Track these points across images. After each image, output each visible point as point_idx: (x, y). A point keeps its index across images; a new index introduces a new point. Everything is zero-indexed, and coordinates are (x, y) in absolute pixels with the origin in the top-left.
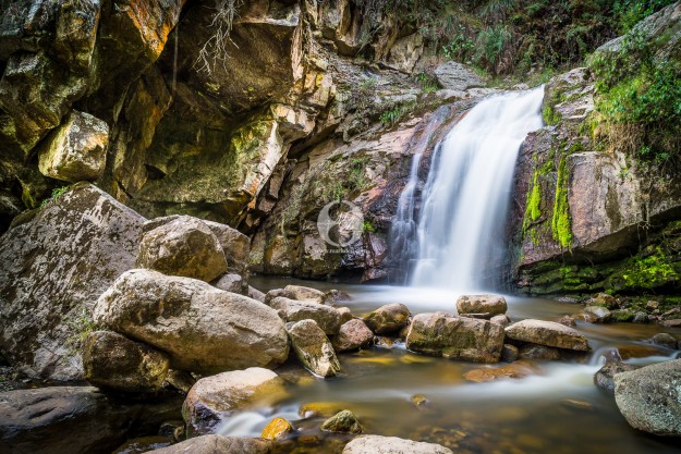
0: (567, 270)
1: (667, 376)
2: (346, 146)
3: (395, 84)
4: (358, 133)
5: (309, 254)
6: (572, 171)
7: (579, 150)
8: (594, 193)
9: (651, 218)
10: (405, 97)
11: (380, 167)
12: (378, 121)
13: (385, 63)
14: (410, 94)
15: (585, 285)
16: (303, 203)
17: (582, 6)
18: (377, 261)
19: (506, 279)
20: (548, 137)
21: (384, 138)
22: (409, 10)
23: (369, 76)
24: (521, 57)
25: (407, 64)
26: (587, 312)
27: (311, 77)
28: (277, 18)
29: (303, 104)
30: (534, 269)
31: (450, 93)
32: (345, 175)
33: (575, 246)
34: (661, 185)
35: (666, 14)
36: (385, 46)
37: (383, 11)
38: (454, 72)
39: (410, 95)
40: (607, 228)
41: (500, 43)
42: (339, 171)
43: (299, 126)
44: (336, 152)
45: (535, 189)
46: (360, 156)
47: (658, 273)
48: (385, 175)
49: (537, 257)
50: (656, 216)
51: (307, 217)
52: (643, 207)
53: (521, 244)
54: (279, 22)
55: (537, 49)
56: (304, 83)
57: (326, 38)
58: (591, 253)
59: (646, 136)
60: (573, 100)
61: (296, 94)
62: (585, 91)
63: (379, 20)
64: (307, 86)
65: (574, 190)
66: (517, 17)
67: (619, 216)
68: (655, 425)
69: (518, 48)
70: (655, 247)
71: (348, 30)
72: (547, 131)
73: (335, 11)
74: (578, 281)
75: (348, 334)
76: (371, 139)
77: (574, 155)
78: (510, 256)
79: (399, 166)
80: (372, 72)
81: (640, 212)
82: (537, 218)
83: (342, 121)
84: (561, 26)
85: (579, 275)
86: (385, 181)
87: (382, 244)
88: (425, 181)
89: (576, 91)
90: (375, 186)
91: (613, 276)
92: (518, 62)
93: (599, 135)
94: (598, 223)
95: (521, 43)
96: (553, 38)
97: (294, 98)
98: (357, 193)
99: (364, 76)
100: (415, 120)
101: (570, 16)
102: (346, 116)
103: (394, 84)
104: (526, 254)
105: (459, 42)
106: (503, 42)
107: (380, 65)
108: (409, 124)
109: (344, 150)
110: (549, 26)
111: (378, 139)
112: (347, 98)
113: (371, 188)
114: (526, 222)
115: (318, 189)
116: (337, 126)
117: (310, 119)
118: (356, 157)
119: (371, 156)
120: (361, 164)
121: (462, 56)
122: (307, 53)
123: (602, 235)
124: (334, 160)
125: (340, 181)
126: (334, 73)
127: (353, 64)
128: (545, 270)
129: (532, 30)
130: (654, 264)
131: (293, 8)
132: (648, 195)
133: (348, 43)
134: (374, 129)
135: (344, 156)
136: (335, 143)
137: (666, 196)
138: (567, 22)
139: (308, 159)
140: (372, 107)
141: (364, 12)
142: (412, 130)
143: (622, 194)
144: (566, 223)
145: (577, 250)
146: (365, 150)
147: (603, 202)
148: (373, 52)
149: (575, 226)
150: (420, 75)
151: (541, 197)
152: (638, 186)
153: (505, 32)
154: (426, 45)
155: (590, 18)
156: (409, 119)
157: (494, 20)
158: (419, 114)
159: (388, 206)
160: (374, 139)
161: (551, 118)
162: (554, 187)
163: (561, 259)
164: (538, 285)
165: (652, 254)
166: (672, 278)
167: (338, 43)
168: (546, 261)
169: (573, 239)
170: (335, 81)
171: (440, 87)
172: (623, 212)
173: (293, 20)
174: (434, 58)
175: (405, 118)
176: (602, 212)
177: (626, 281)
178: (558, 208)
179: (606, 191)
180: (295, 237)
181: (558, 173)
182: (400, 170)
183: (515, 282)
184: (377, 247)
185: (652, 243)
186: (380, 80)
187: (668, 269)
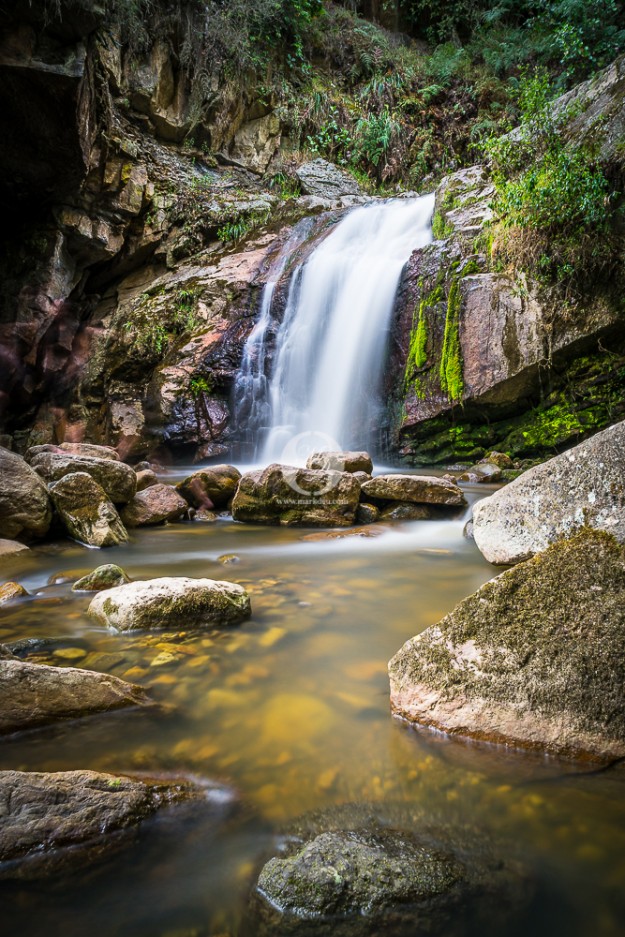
0: (459, 431)
1: (525, 489)
2: (171, 273)
3: (243, 186)
4: (187, 255)
5: (118, 428)
6: (465, 299)
7: (473, 271)
8: (490, 325)
9: (554, 354)
10: (255, 205)
11: (219, 302)
12: (216, 239)
13: (226, 155)
14: (262, 200)
15: (479, 449)
16: (108, 355)
17: (491, 93)
18: (216, 432)
19: (384, 447)
20: (437, 255)
21: (225, 262)
22: (260, 78)
23: (203, 173)
24: (413, 160)
25: (258, 160)
26: (474, 471)
27: (114, 166)
28: (49, 62)
29: (102, 207)
30: (419, 433)
31: (316, 200)
32: (168, 314)
33: (466, 397)
34: (565, 312)
35: (579, 93)
36: (225, 131)
37: (220, 75)
38: (323, 174)
39: (261, 202)
40: (503, 373)
41: (385, 138)
42: (160, 308)
43: (100, 241)
44: (156, 282)
45: (420, 325)
46: (190, 288)
47: (562, 426)
48: (225, 314)
49: (422, 414)
50: (559, 353)
51: (114, 376)
52: (545, 340)
53: (402, 399)
54: (53, 68)
55: (433, 149)
56: (102, 176)
57: (135, 111)
58: (487, 406)
59: (549, 246)
60: (468, 205)
61: (91, 193)
62: (482, 194)
63: (215, 88)
64: (108, 181)
65: (467, 324)
66: (408, 102)
67: (518, 354)
68: (510, 552)
69: (409, 146)
70: (559, 394)
71: (171, 102)
72: (436, 248)
73: (147, 69)
74: (472, 445)
75: (148, 501)
76: (206, 264)
77: (466, 278)
78: (389, 414)
79: (244, 301)
80: (209, 168)
81: (541, 347)
82: (423, 364)
83: (165, 237)
84: (464, 119)
85: (473, 436)
86: (225, 321)
87: (223, 409)
88: (280, 321)
89: (472, 194)
90: (211, 329)
91: (512, 434)
92: (409, 165)
93: (497, 252)
94: (494, 366)
95: (413, 139)
96: (454, 135)
97: (88, 198)
98: (186, 339)
99: (196, 173)
100: (269, 237)
101: (476, 105)
102: (170, 230)
103: (240, 187)
104: (408, 412)
105: (332, 131)
106: (390, 136)
107: (219, 158)
108: (259, 242)
109: (167, 279)
110: (450, 119)
111: (216, 263)
112: (171, 204)
113: (206, 331)
114: (409, 370)
115: (129, 335)
116: (157, 244)
117: (115, 233)
118: (184, 289)
119: (206, 286)
120: (190, 297)
121: (335, 152)
122: (105, 127)
123: (498, 381)
124: (153, 293)
125: (162, 323)
126: (151, 166)
127: (180, 154)
128: (433, 433)
129: (428, 122)
130: (557, 416)
131: (75, 49)
132: (550, 325)
133: (170, 120)
134: (210, 250)
135: (168, 287)
136: (155, 271)
137: (569, 324)
138: (472, 114)
139: (117, 294)
140: (206, 218)
141: (191, 75)
142: (264, 251)
143: (522, 327)
144: (457, 368)
145: (469, 402)
146: (198, 279)
147: (500, 337)
148: (208, 137)
149: (466, 372)
150: (277, 175)
151: (427, 335)
152: (540, 314)
153: (392, 122)
154: (285, 134)
155: (499, 109)
156: (259, 236)
157: (378, 104)
158: (273, 228)
159: (229, 355)
160: (211, 264)
161: (442, 231)
162: (443, 322)
163: (451, 417)
164: (423, 453)
165: (555, 403)
166: (576, 432)
167: (155, 119)
168: (433, 419)
169: (464, 388)
170: (152, 178)
171: (303, 192)
172: (523, 350)
173: (75, 67)
174: (296, 154)
175: (254, 234)
176: (498, 351)
177: (525, 439)
178: (447, 349)
179: (504, 322)
180: (98, 405)
181: (449, 302)
182: (247, 306)
183: (395, 450)
184: (216, 414)
185: (555, 389)
186: (220, 181)
187: (572, 420)
